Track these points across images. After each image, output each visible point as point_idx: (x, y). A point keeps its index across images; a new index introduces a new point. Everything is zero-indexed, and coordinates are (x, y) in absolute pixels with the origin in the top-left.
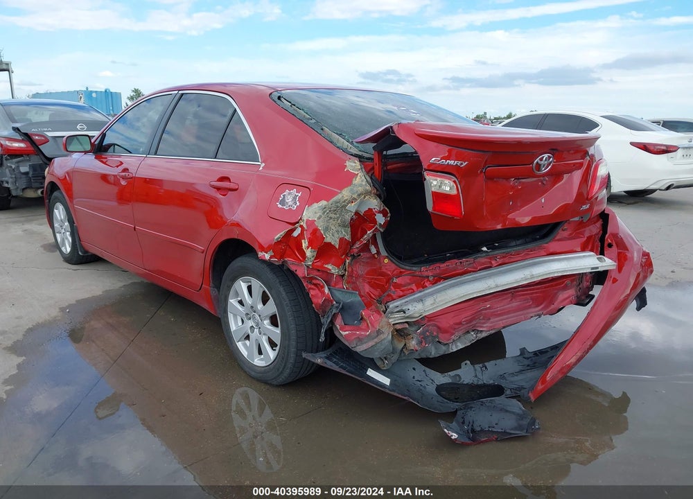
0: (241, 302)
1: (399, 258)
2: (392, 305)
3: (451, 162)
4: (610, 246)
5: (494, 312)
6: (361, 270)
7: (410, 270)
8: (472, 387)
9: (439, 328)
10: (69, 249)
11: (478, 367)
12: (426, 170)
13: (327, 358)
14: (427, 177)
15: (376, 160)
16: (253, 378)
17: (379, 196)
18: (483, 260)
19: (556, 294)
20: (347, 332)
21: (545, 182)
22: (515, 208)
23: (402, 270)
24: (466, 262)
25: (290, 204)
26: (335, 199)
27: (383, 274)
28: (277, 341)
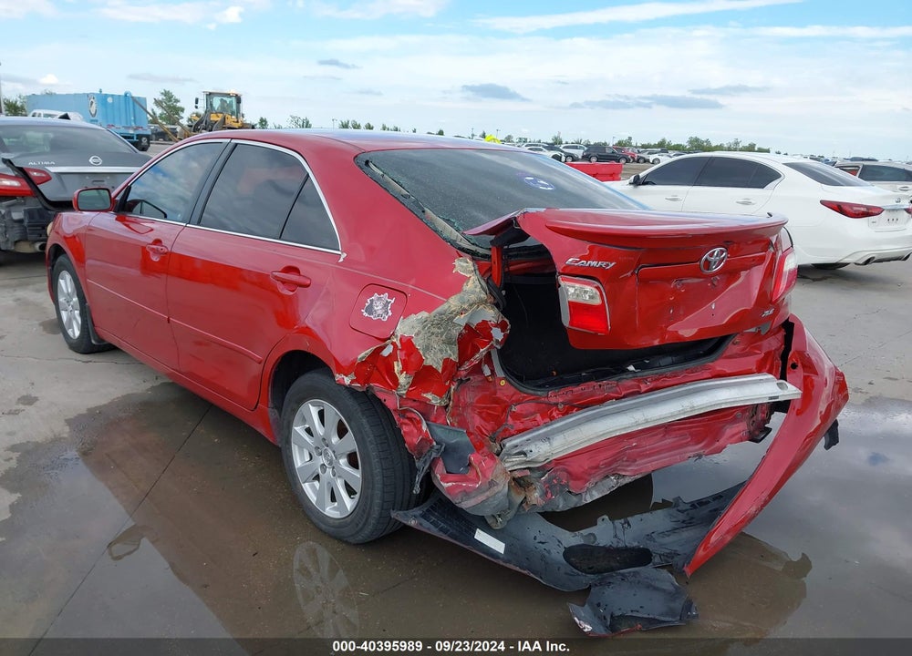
0: (309, 431)
1: (520, 379)
2: (509, 443)
3: (594, 263)
4: (794, 366)
5: (641, 452)
6: (470, 397)
7: (534, 395)
8: (608, 551)
9: (569, 473)
10: (77, 333)
11: (618, 523)
12: (561, 274)
13: (423, 516)
14: (562, 283)
15: (495, 258)
16: (324, 532)
17: (497, 305)
18: (630, 383)
19: (722, 427)
20: (450, 484)
21: (715, 283)
22: (676, 318)
23: (523, 395)
24: (608, 385)
25: (380, 312)
26: (440, 309)
27: (497, 401)
28: (357, 487)
